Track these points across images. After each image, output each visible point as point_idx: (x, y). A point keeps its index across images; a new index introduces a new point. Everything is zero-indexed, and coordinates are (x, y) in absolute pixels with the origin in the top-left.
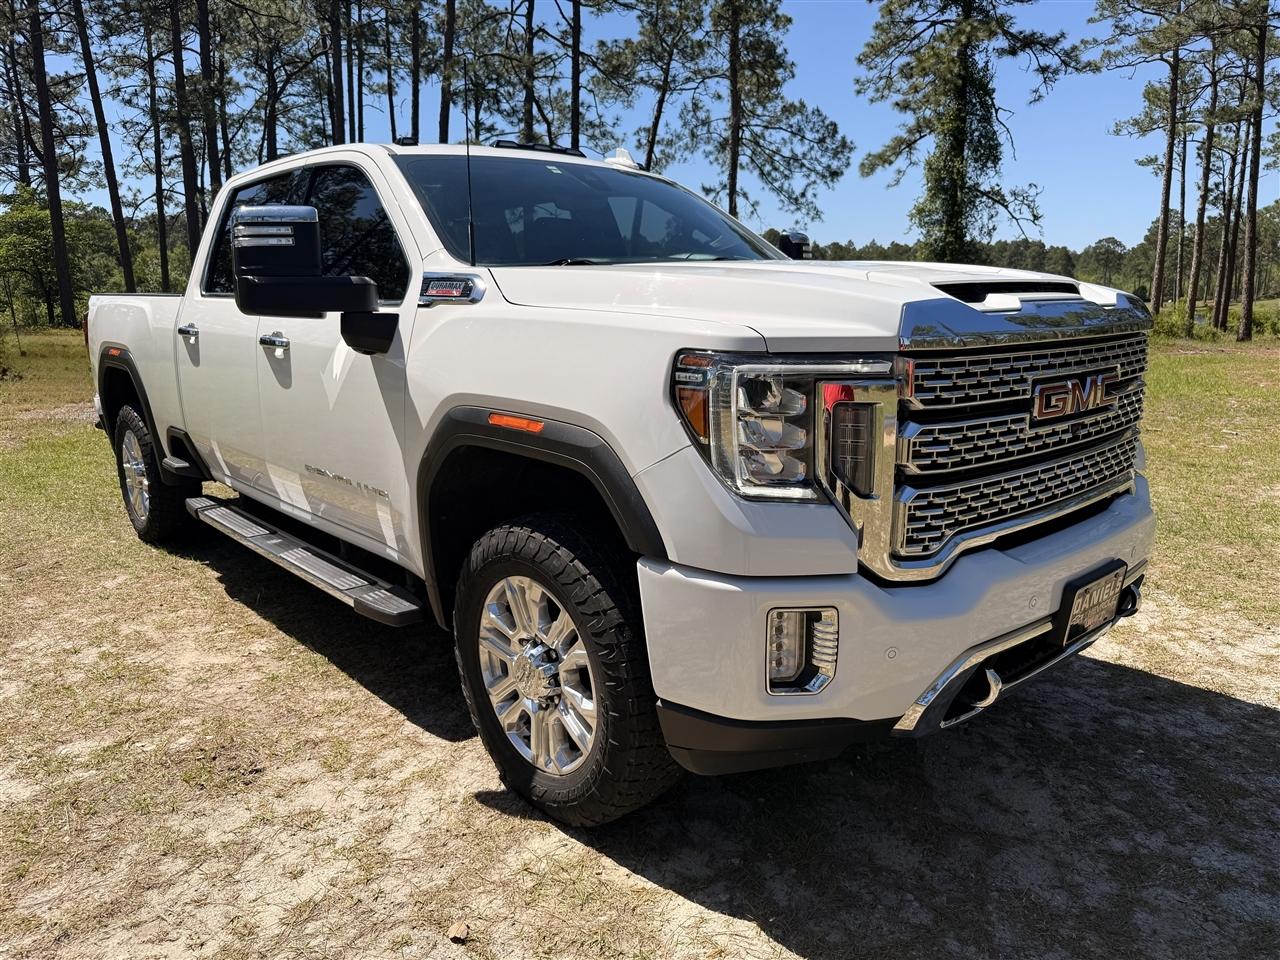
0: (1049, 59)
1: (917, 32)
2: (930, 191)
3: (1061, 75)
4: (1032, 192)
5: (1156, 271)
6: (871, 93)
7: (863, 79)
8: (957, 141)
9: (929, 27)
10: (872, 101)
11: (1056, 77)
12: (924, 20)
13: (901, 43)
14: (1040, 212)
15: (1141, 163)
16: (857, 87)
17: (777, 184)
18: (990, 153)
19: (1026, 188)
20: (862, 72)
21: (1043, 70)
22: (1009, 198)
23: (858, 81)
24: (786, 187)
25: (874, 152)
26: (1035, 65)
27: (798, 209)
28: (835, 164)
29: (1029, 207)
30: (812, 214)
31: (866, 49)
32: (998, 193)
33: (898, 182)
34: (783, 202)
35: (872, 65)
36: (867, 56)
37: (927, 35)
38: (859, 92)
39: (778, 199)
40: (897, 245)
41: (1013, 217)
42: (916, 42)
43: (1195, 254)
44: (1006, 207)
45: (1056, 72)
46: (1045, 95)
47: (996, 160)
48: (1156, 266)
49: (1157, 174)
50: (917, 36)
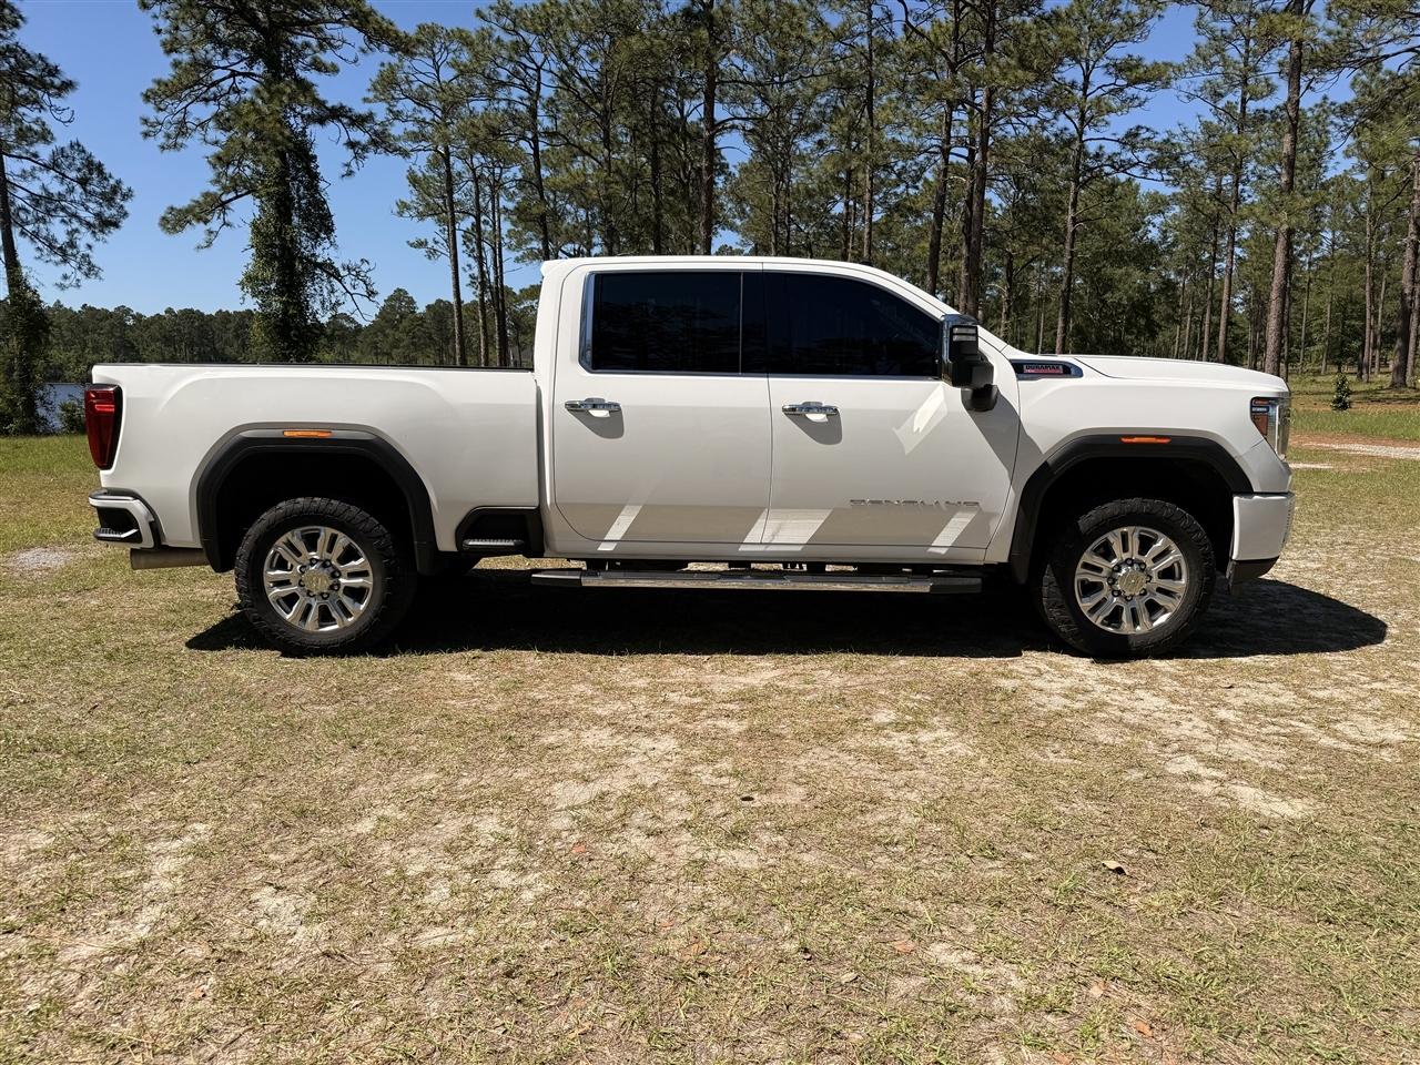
0: (360, 136)
1: (215, 78)
2: (261, 257)
3: (371, 155)
4: (365, 267)
5: (458, 351)
6: (161, 139)
7: (152, 120)
8: (282, 207)
9: (229, 77)
10: (163, 148)
11: (366, 154)
12: (224, 68)
13: (196, 88)
14: (375, 288)
15: (412, 245)
16: (145, 128)
17: (29, 228)
18: (321, 223)
19: (360, 263)
20: (149, 111)
21: (352, 144)
22: (343, 273)
23: (146, 121)
24: (44, 233)
25: (178, 205)
26: (344, 139)
27: (65, 261)
28: (108, 213)
29: (365, 282)
30: (85, 268)
31: (155, 87)
32: (331, 266)
33: (209, 244)
34: (41, 250)
35: (162, 106)
36: (155, 93)
37: (226, 85)
38: (146, 135)
39: (33, 247)
40: (92, 309)
41: (347, 292)
42: (213, 89)
43: (482, 337)
44: (340, 281)
45: (365, 149)
46: (356, 170)
47: (329, 230)
48: (457, 346)
49: (430, 258)
50: (215, 84)
